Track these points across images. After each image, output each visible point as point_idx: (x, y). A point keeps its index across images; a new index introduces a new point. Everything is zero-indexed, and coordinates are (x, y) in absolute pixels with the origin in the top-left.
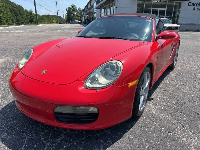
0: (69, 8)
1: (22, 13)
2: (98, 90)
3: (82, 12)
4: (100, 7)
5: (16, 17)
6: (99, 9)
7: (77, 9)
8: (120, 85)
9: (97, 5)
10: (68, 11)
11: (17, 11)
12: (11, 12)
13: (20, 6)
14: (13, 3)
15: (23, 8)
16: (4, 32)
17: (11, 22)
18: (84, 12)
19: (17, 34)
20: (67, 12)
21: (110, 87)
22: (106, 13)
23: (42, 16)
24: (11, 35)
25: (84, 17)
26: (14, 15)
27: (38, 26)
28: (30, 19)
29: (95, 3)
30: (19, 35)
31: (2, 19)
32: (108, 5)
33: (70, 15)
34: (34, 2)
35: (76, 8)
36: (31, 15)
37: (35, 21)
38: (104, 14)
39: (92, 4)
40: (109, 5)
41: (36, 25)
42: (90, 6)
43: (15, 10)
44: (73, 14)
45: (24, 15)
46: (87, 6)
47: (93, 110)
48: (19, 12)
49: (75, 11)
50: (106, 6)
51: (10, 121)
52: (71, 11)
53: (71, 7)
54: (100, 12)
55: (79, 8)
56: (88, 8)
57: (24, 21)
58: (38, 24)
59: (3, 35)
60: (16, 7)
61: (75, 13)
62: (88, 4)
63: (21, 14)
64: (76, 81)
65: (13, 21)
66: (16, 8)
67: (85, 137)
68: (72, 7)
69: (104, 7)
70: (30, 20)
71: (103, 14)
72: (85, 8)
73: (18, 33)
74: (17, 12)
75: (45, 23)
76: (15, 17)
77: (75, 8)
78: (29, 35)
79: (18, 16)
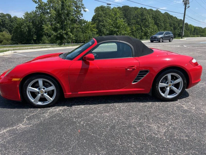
11: (177, 25)
43: (174, 24)
58: (182, 38)
66: (177, 22)
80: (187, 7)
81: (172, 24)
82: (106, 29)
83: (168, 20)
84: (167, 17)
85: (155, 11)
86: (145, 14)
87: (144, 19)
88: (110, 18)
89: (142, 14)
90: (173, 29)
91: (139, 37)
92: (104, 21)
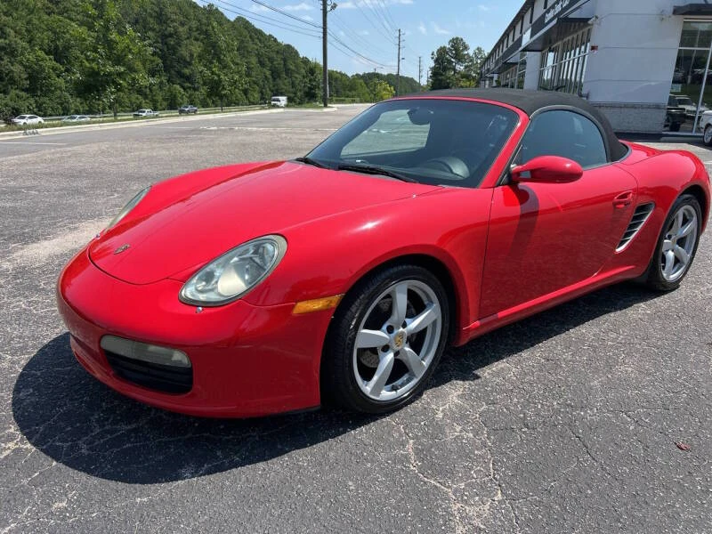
0: (442, 51)
1: (292, 67)
2: (200, 308)
3: (484, 64)
4: (539, 47)
5: (274, 79)
6: (539, 54)
7: (471, 52)
8: (260, 303)
9: (532, 36)
10: (436, 61)
11: (278, 61)
12: (262, 64)
13: (289, 46)
14: (270, 36)
15: (296, 53)
16: (215, 128)
17: (257, 95)
18: (491, 65)
19: (244, 137)
20: (433, 64)
21: (231, 305)
22: (558, 69)
23: (353, 76)
24: (227, 139)
25: (487, 82)
26: (268, 73)
27: (326, 110)
28: (306, 89)
29: (526, 31)
30: (248, 139)
31: (224, 89)
32: (566, 40)
33: (442, 75)
34: (322, 35)
35: (466, 48)
36: (312, 75)
37: (320, 93)
38: (550, 70)
39: (517, 36)
40: (570, 38)
41: (321, 107)
42: (511, 43)
43: (271, 60)
44: (454, 69)
45: (297, 73)
46: (501, 41)
47: (179, 357)
48: (285, 65)
49: (460, 57)
50: (560, 43)
51: (59, 365)
52: (447, 59)
53: (448, 46)
54: (539, 64)
55: (478, 49)
56: (505, 49)
57: (295, 93)
58: (326, 106)
59: (206, 136)
60: (276, 49)
61: (460, 68)
62: (506, 34)
63: (287, 71)
64: (167, 278)
65: (262, 94)
66: (278, 52)
67: (189, 435)
68: (452, 46)
69: (554, 46)
70: (305, 93)
71: (546, 72)
72: (494, 50)
73: (250, 133)
74: (279, 64)
75: (353, 102)
76: (271, 80)
77: (463, 50)
78: (276, 141)
79: (279, 77)
80: (329, 8)
81: (266, 59)
82: (21, 63)
83: (251, 46)
84: (245, 33)
85: (204, 9)
86: (174, 17)
87: (171, 35)
88: (31, 20)
89: (161, 14)
90: (270, 77)
91: (164, 100)
92: (8, 30)
